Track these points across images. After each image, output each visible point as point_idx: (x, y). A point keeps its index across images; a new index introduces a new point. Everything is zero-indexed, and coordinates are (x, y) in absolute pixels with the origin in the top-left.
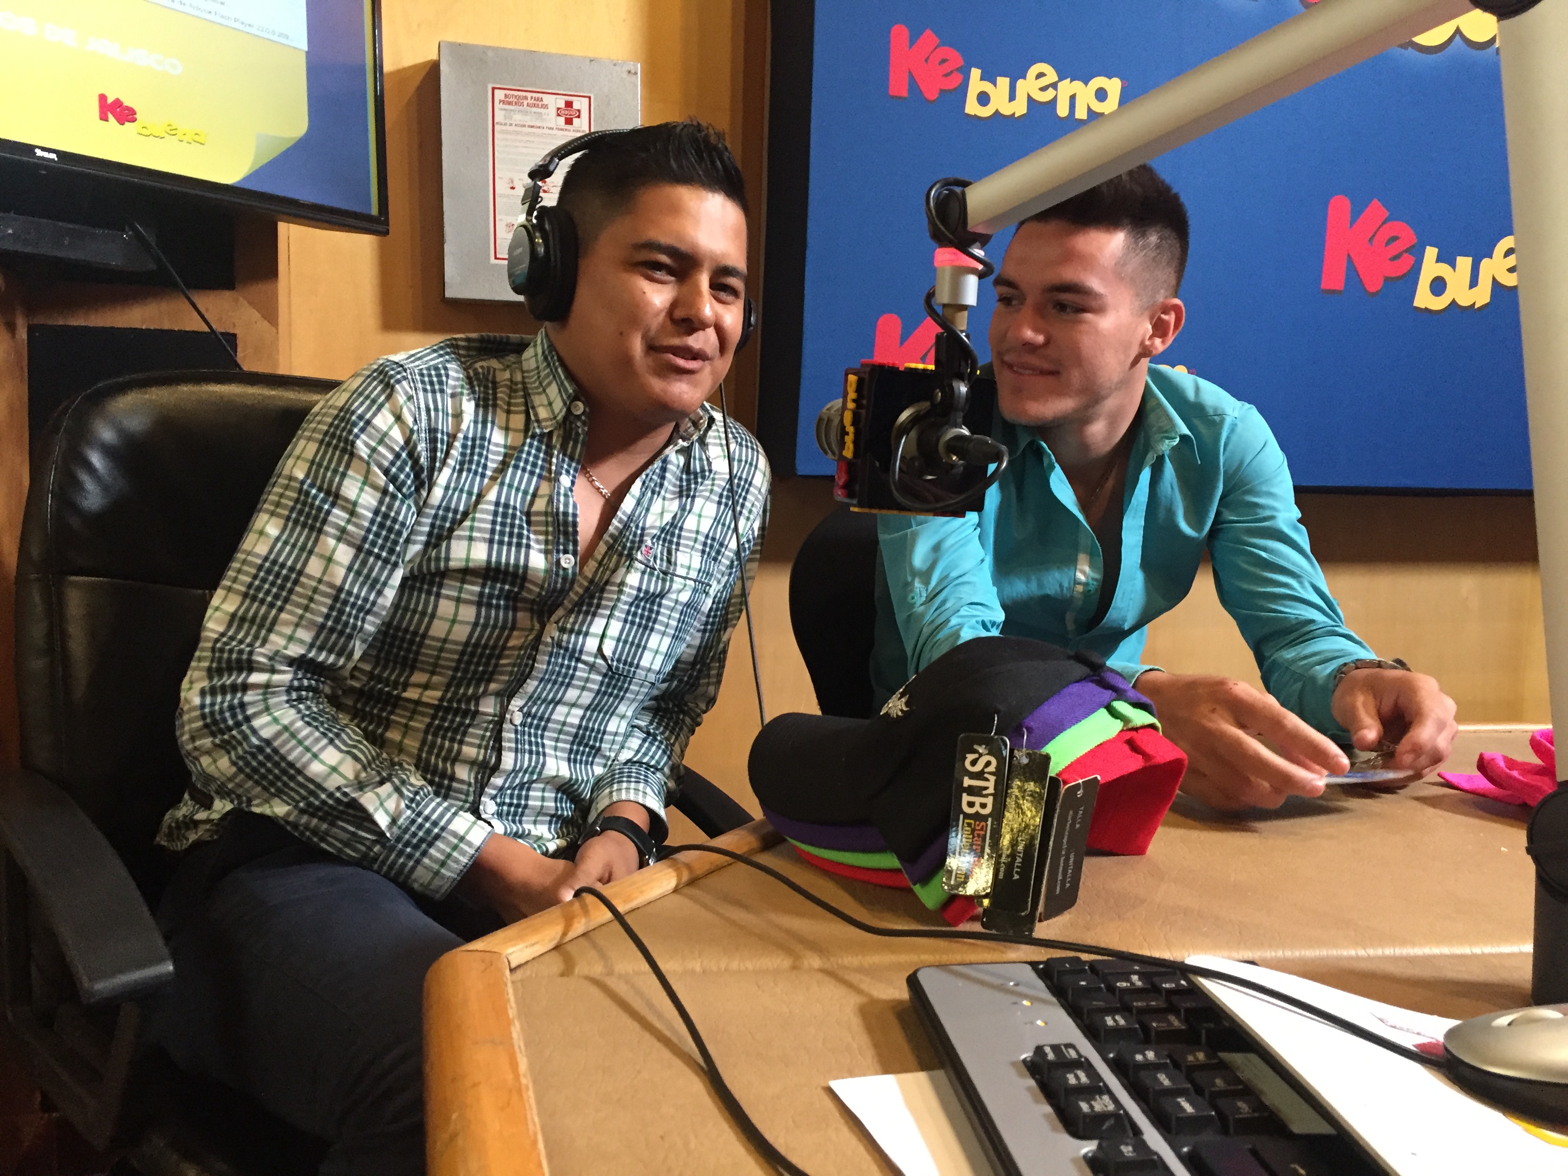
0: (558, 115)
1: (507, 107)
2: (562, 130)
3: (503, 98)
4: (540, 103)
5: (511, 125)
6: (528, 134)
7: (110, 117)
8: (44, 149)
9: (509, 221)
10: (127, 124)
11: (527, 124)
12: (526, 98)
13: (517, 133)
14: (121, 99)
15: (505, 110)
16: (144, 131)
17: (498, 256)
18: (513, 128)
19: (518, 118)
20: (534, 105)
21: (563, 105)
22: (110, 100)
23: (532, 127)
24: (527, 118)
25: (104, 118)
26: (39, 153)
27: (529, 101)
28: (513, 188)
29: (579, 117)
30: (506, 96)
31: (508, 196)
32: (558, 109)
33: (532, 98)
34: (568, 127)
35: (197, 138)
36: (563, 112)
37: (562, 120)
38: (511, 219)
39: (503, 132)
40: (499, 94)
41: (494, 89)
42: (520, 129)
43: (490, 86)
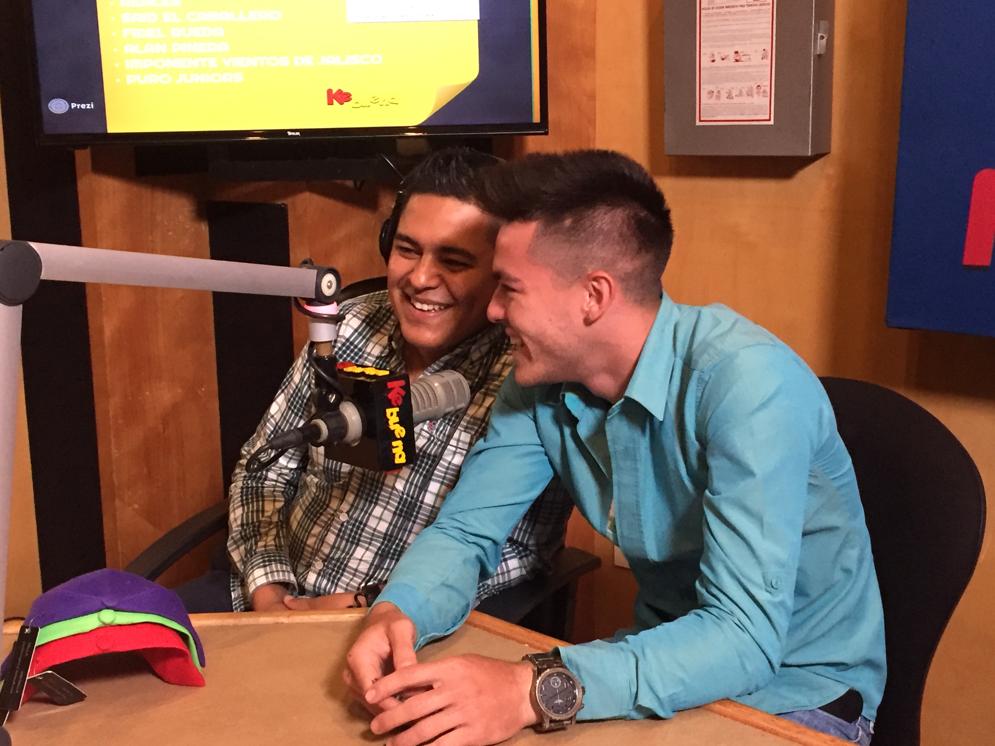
5: (713, 8)
6: (726, 14)
7: (335, 102)
8: (292, 131)
9: (710, 89)
10: (346, 103)
13: (719, 14)
16: (357, 105)
17: (702, 119)
18: (716, 11)
19: (718, 1)
22: (334, 92)
23: (727, 7)
25: (330, 103)
26: (290, 133)
28: (713, 61)
31: (709, 68)
34: (758, 2)
35: (393, 101)
38: (711, 87)
39: (707, 15)
42: (718, 11)
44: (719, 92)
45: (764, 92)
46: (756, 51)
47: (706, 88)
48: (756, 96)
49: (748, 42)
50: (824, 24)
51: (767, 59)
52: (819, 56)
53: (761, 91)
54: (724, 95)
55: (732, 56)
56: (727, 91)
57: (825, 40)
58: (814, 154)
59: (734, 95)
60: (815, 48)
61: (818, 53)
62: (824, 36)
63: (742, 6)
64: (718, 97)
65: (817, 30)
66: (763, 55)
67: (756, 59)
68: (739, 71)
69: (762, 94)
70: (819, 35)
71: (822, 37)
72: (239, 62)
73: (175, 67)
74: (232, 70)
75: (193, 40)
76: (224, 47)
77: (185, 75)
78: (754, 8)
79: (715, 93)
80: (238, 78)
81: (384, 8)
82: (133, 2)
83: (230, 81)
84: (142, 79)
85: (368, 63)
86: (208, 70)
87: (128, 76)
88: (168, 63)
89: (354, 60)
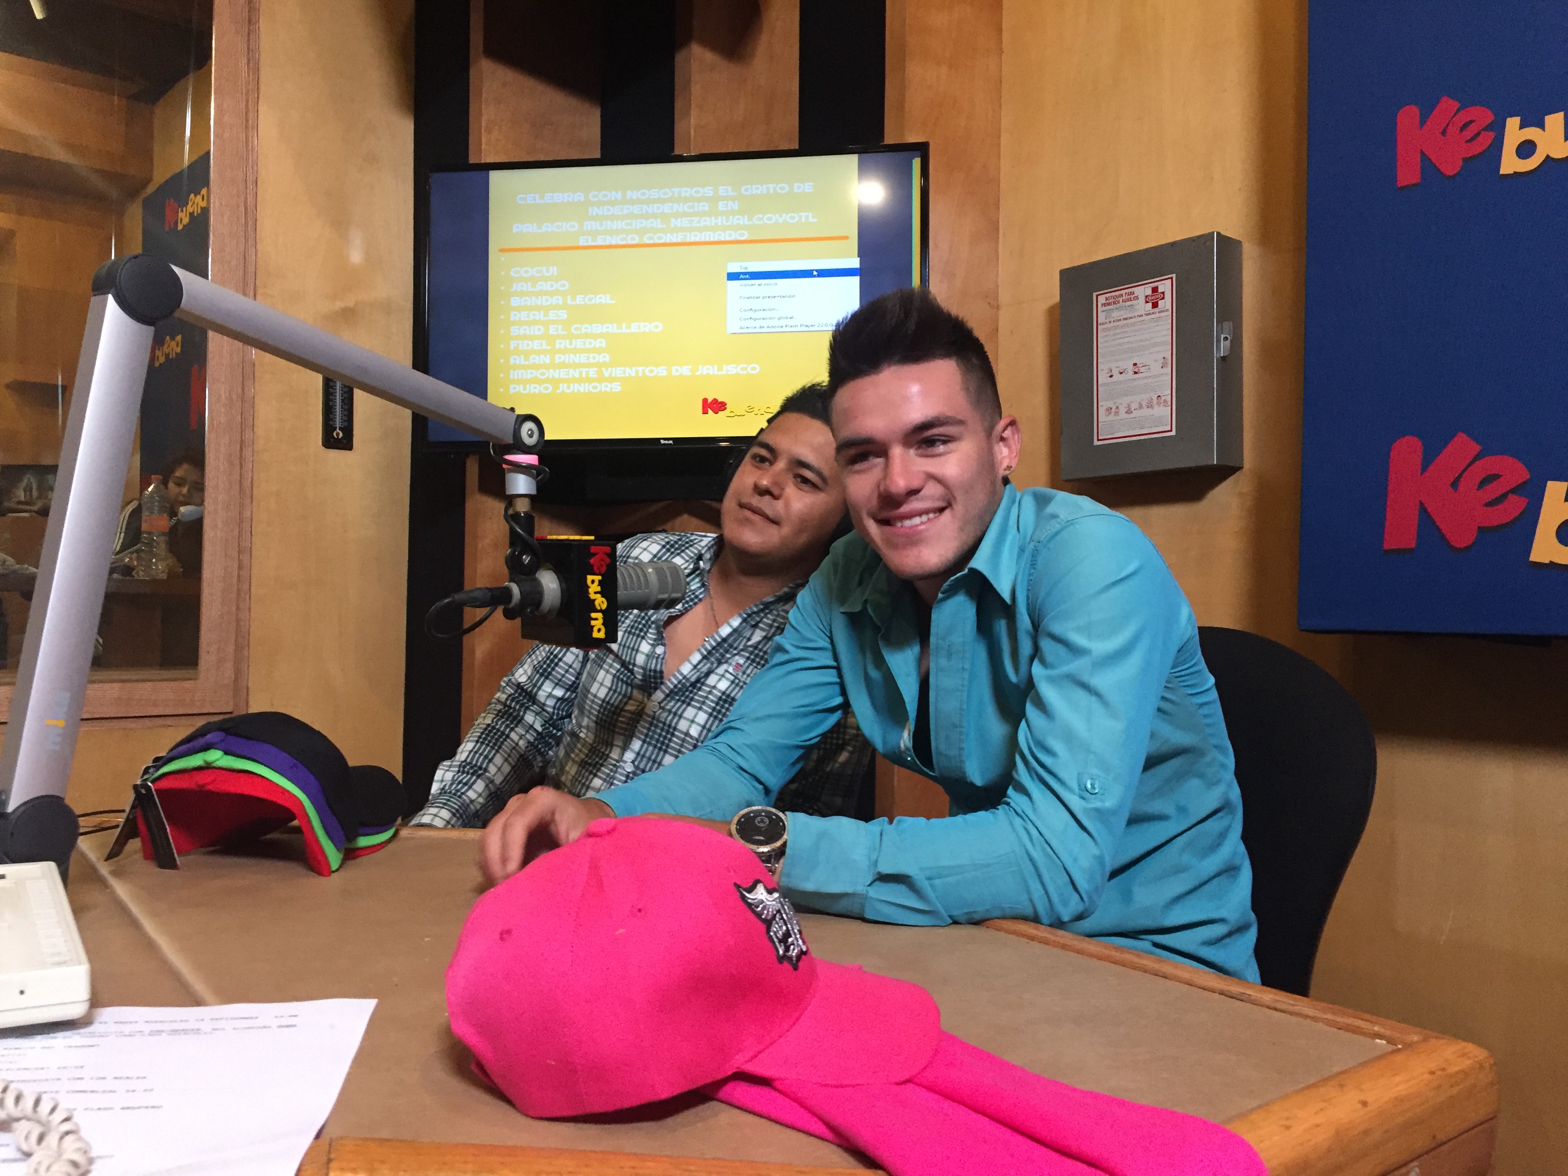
0: (1147, 302)
1: (1110, 307)
2: (1150, 314)
3: (1104, 301)
4: (1132, 296)
5: (1110, 322)
6: (1124, 326)
7: (710, 411)
9: (1108, 406)
10: (720, 412)
11: (1122, 318)
12: (1122, 295)
13: (1115, 327)
14: (717, 398)
15: (1105, 311)
17: (1100, 437)
18: (1113, 324)
19: (1116, 315)
20: (1129, 300)
21: (1149, 292)
22: (709, 401)
23: (1125, 319)
24: (1122, 312)
25: (705, 412)
27: (1126, 297)
28: (1111, 376)
29: (1163, 299)
30: (1107, 299)
31: (1106, 384)
32: (1146, 297)
33: (1126, 293)
34: (1156, 310)
36: (1150, 298)
37: (1150, 305)
38: (1110, 404)
39: (1104, 330)
40: (1102, 299)
41: (1097, 296)
42: (1116, 324)
43: (1095, 294)
44: (1117, 407)
45: (1165, 401)
46: (1155, 361)
47: (1104, 405)
48: (1156, 407)
49: (1146, 351)
50: (1228, 324)
51: (1167, 368)
52: (1224, 359)
53: (1162, 401)
54: (1123, 410)
55: (1131, 369)
56: (1127, 406)
57: (1228, 342)
58: (1219, 464)
59: (1132, 409)
60: (1218, 351)
61: (1222, 356)
62: (1229, 337)
63: (1141, 316)
64: (1117, 413)
65: (1220, 331)
66: (1163, 363)
67: (1156, 368)
68: (1138, 383)
69: (1162, 404)
70: (1223, 336)
71: (1226, 339)
72: (618, 372)
73: (557, 376)
74: (611, 379)
75: (575, 351)
76: (605, 358)
77: (565, 385)
78: (1153, 316)
79: (1113, 410)
80: (617, 387)
81: (763, 319)
82: (523, 316)
83: (608, 390)
84: (525, 389)
85: (745, 372)
86: (589, 380)
87: (512, 386)
88: (552, 373)
89: (731, 369)
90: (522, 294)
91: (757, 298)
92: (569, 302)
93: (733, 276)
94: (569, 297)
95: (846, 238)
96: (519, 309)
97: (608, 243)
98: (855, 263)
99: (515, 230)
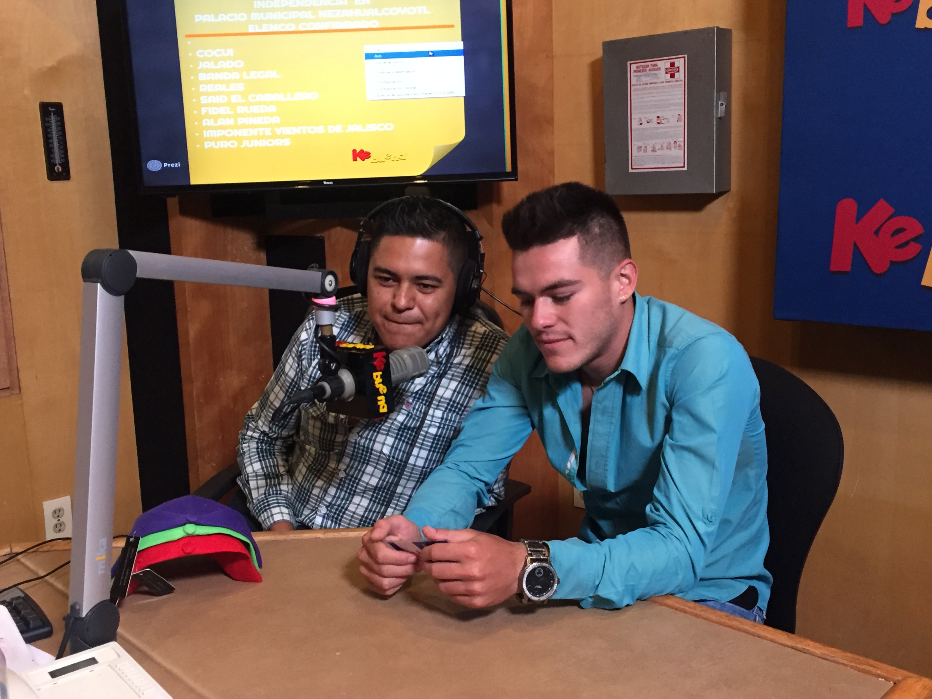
0: (666, 73)
1: (639, 73)
2: (669, 82)
3: (635, 69)
4: (656, 67)
5: (640, 85)
6: (650, 88)
7: (358, 159)
8: (327, 181)
10: (366, 160)
11: (649, 82)
12: (648, 66)
13: (644, 89)
14: (363, 149)
15: (637, 76)
16: (375, 161)
17: (633, 167)
18: (642, 86)
19: (644, 79)
20: (654, 70)
22: (358, 151)
23: (650, 83)
24: (649, 78)
25: (355, 160)
26: (325, 183)
27: (650, 68)
28: (641, 124)
29: (678, 71)
30: (637, 67)
31: (638, 130)
33: (651, 65)
34: (672, 79)
35: (401, 157)
36: (669, 70)
37: (668, 75)
38: (640, 144)
39: (636, 90)
40: (634, 67)
41: (631, 64)
42: (645, 86)
43: (629, 63)
44: (646, 147)
45: (680, 146)
46: (673, 116)
47: (636, 144)
48: (673, 149)
49: (667, 109)
50: (723, 94)
51: (681, 121)
52: (720, 118)
53: (677, 145)
54: (649, 149)
55: (655, 120)
56: (652, 146)
57: (724, 106)
58: (717, 192)
59: (657, 149)
60: (717, 113)
61: (719, 116)
62: (723, 103)
63: (663, 82)
64: (645, 151)
65: (718, 99)
66: (678, 119)
67: (673, 121)
68: (660, 130)
69: (678, 147)
70: (720, 103)
71: (722, 104)
72: (287, 131)
73: (240, 135)
74: (282, 137)
75: (253, 115)
76: (276, 120)
77: (247, 141)
78: (671, 84)
79: (643, 148)
80: (287, 142)
81: (394, 89)
82: (209, 88)
83: (281, 145)
84: (216, 145)
85: (383, 130)
86: (264, 137)
87: (206, 143)
88: (235, 133)
89: (372, 127)
90: (207, 71)
91: (389, 73)
92: (245, 77)
93: (369, 56)
94: (244, 73)
95: (452, 26)
96: (206, 82)
97: (271, 30)
98: (460, 45)
99: (197, 20)
